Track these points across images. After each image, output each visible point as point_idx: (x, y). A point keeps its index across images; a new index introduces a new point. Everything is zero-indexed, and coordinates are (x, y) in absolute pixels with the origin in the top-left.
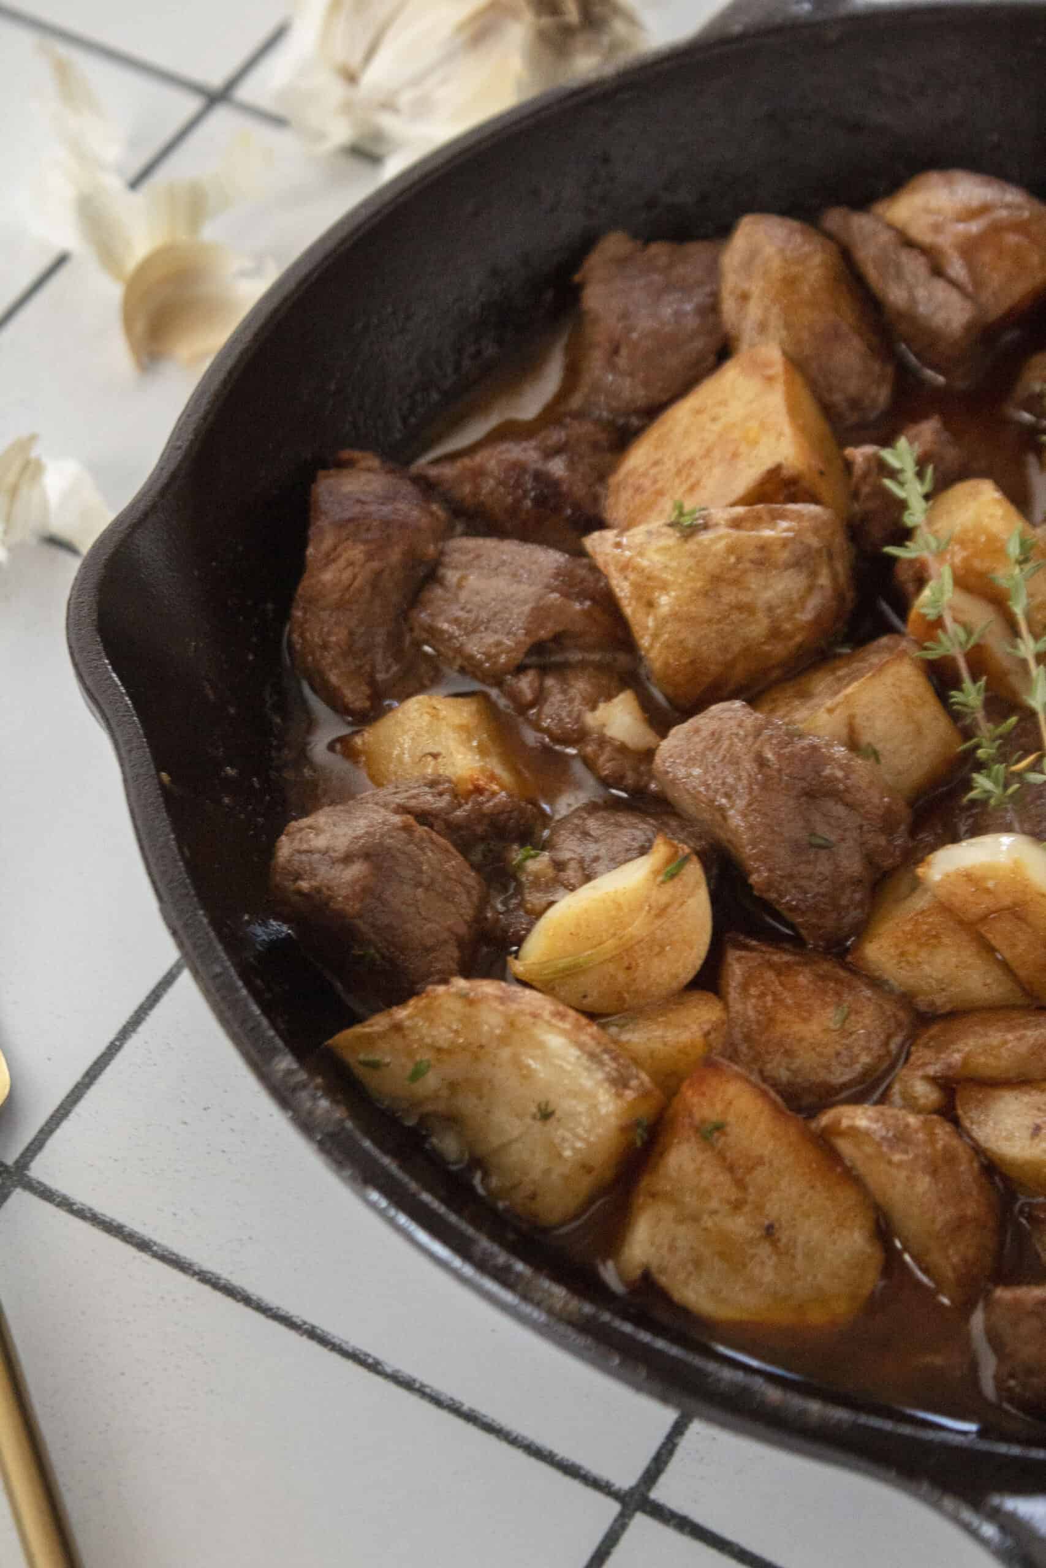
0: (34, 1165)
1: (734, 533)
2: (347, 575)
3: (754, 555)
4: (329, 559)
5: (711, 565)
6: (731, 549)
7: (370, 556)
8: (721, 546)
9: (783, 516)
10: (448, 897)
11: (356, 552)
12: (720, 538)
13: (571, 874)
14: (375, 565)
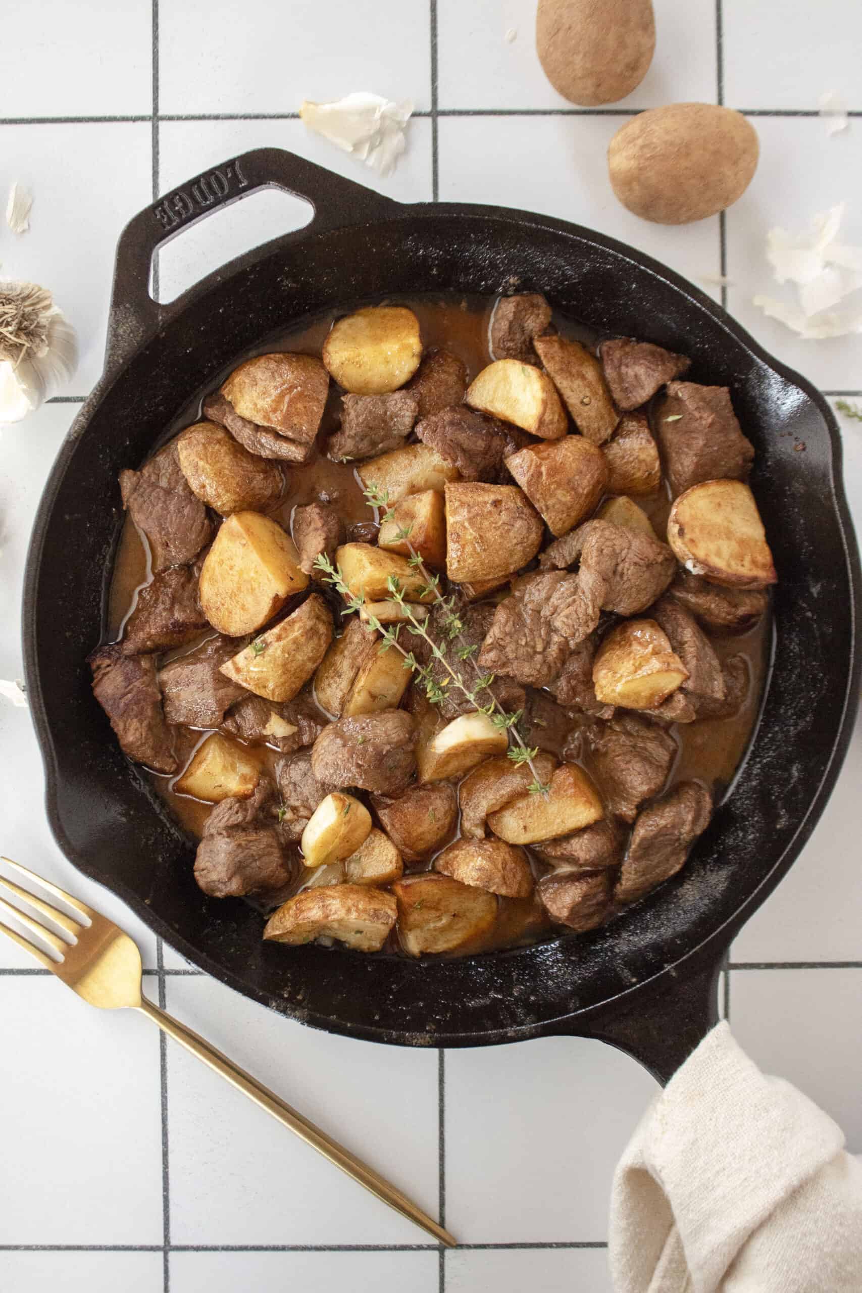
0: (165, 964)
1: (281, 643)
2: (138, 734)
3: (294, 647)
4: (126, 729)
5: (279, 661)
6: (283, 652)
7: (141, 722)
8: (279, 652)
9: (294, 622)
10: (270, 854)
11: (135, 724)
12: (276, 649)
13: (303, 812)
14: (145, 723)
